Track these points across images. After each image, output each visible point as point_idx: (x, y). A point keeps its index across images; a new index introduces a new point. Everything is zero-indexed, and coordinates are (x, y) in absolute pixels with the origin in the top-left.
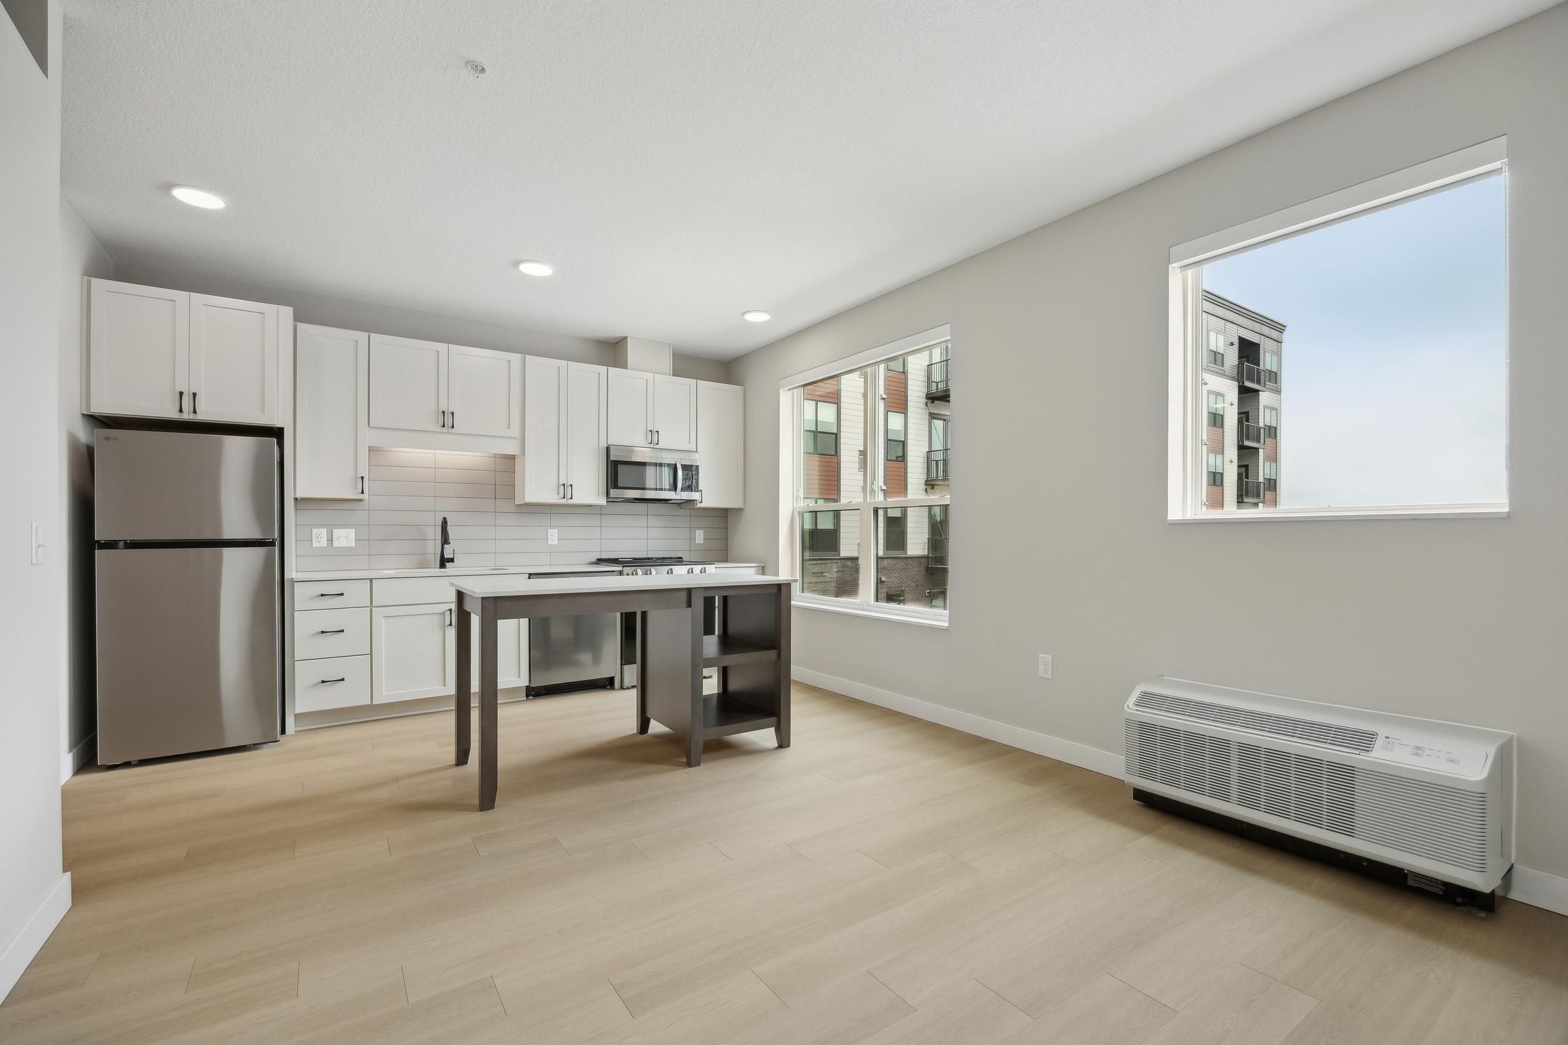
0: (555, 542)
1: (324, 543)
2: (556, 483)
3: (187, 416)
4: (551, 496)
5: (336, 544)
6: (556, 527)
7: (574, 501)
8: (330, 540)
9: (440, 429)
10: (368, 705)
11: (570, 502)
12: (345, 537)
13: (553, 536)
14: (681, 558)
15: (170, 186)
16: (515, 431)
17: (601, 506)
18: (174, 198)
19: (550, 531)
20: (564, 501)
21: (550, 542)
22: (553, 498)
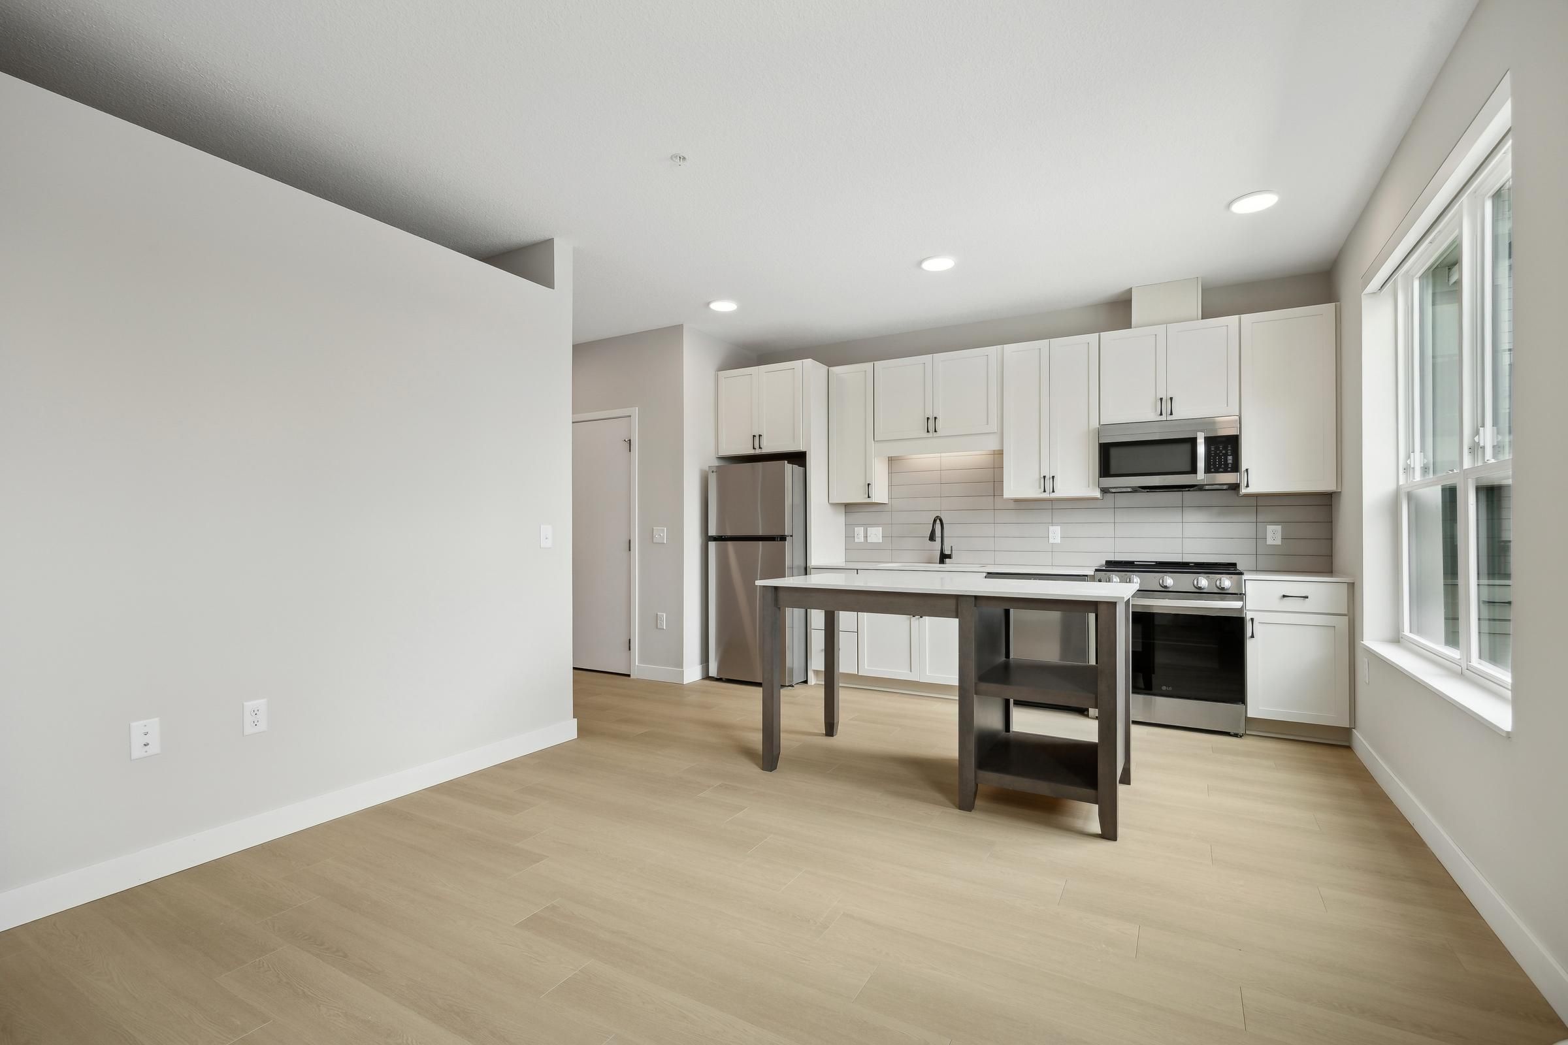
0: (1058, 540)
1: (862, 540)
2: (1037, 476)
3: (758, 451)
4: (1032, 491)
5: (869, 540)
6: (1057, 524)
7: (1059, 494)
8: (866, 537)
9: (926, 435)
10: (855, 675)
11: (1053, 495)
12: (876, 534)
13: (1055, 533)
14: (1234, 565)
15: (709, 304)
16: (994, 426)
17: (1097, 499)
18: (714, 311)
19: (1051, 528)
20: (1045, 495)
21: (1051, 541)
22: (1034, 492)
